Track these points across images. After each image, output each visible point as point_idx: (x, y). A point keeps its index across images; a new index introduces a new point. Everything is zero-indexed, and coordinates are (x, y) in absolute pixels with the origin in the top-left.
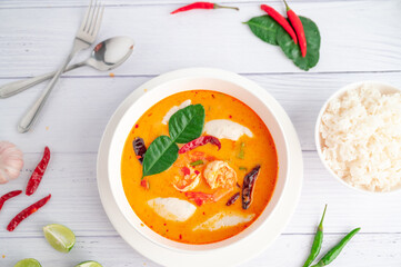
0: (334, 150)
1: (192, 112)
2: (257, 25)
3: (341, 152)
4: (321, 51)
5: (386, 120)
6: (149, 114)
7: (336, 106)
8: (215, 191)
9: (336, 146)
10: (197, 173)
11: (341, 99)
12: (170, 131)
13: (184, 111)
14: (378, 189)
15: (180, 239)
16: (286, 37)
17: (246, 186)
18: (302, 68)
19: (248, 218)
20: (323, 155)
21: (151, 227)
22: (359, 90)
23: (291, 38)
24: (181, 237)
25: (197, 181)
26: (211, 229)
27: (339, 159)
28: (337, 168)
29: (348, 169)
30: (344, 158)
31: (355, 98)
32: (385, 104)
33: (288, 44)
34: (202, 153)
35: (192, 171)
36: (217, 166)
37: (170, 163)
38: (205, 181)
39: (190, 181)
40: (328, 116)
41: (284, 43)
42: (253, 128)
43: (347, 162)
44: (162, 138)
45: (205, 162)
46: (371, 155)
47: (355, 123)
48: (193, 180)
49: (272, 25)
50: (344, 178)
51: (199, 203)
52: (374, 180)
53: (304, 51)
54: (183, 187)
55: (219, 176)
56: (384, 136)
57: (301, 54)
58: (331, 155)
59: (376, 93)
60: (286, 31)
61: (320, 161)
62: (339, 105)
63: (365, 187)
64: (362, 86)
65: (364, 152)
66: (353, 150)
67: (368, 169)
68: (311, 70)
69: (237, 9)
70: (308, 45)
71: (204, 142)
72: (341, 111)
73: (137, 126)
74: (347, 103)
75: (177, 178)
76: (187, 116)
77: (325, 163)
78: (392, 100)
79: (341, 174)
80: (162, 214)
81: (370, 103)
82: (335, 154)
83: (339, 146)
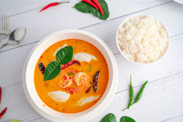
0: (127, 49)
1: (67, 50)
2: (79, 7)
3: (131, 50)
4: (109, 10)
5: (146, 30)
6: (47, 51)
7: (123, 30)
8: (79, 86)
9: (128, 48)
10: (70, 78)
11: (124, 27)
12: (57, 59)
13: (63, 49)
14: (151, 61)
15: (64, 111)
16: (93, 8)
17: (94, 81)
18: (103, 20)
19: (98, 97)
20: (123, 53)
21: (49, 106)
22: (130, 20)
23: (95, 8)
24: (64, 110)
25: (71, 82)
26: (80, 105)
27: (131, 53)
28: (131, 57)
29: (136, 56)
30: (133, 52)
31: (129, 24)
32: (143, 23)
33: (95, 11)
34: (73, 69)
35: (68, 77)
36: (80, 74)
37: (57, 74)
38: (74, 82)
39: (67, 83)
40: (120, 36)
41: (93, 11)
42: (95, 55)
43: (134, 53)
44: (53, 62)
45: (74, 73)
46: (144, 47)
47: (133, 35)
48: (69, 82)
49: (85, 5)
50: (135, 61)
51: (72, 93)
52: (148, 58)
53: (102, 12)
54: (64, 86)
55: (81, 79)
56: (147, 37)
57: (101, 14)
58: (127, 52)
59: (138, 19)
60: (92, 6)
61: (123, 57)
62: (124, 29)
63: (146, 62)
64: (131, 18)
65: (141, 46)
66: (136, 47)
67: (144, 53)
68: (107, 19)
69: (69, 2)
70: (103, 9)
71: (73, 63)
72: (125, 32)
73: (41, 57)
74: (127, 27)
75: (61, 81)
76: (65, 52)
77: (125, 57)
78: (146, 20)
79: (133, 59)
80: (54, 99)
81: (137, 25)
82: (128, 51)
83: (129, 47)
